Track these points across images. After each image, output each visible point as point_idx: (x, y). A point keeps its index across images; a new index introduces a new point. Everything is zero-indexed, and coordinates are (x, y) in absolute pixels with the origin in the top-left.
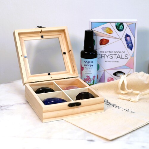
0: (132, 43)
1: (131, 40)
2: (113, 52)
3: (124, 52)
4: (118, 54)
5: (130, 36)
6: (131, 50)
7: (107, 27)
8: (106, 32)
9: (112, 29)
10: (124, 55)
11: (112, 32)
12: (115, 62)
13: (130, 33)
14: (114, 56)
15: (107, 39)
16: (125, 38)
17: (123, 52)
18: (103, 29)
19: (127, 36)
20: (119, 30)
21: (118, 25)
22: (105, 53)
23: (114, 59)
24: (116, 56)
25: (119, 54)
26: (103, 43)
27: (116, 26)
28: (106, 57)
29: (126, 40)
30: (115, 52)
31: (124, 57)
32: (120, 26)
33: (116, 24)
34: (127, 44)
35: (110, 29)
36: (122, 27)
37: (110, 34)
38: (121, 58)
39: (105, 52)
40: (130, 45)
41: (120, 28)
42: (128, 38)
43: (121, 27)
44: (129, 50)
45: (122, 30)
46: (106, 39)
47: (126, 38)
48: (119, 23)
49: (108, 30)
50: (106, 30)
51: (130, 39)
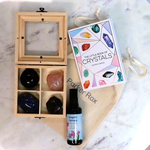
0: (111, 41)
1: (109, 39)
2: (97, 54)
3: (106, 52)
4: (101, 55)
5: (107, 35)
6: (112, 48)
7: (84, 33)
8: (85, 37)
9: (89, 33)
10: (107, 54)
11: (90, 36)
12: (101, 63)
14: (98, 58)
15: (88, 43)
16: (103, 38)
17: (105, 52)
18: (81, 35)
19: (105, 35)
20: (96, 32)
21: (93, 28)
22: (89, 58)
23: (99, 62)
24: (101, 57)
25: (103, 55)
26: (86, 48)
27: (93, 29)
28: (91, 61)
29: (105, 40)
30: (98, 54)
31: (107, 57)
32: (96, 28)
33: (92, 27)
34: (107, 43)
35: (88, 33)
36: (98, 28)
37: (89, 38)
38: (105, 58)
39: (89, 56)
40: (110, 43)
41: (96, 30)
42: (106, 37)
43: (97, 29)
44: (110, 48)
45: (99, 31)
46: (87, 44)
47: (104, 38)
48: (94, 26)
49: (87, 35)
50: (85, 35)
51: (109, 37)
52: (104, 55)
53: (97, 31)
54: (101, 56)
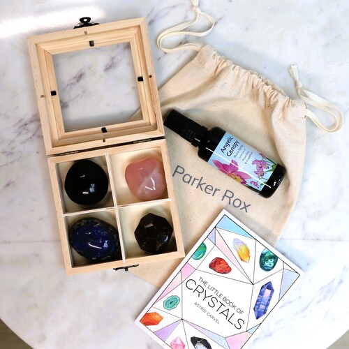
0: (267, 305)
1: (269, 300)
2: (222, 297)
3: (241, 312)
4: (228, 306)
5: (273, 291)
6: (257, 318)
7: (245, 244)
8: (238, 251)
9: (252, 254)
10: (237, 316)
11: (247, 260)
12: (213, 317)
13: (276, 286)
14: (218, 305)
15: (231, 265)
16: (263, 287)
17: (239, 310)
18: (236, 241)
19: (269, 286)
20: (262, 265)
21: (267, 255)
22: (205, 288)
23: (213, 311)
24: (223, 308)
25: (231, 309)
26: (217, 267)
27: (262, 256)
28: (202, 295)
29: (261, 293)
30: (225, 299)
31: (234, 320)
32: (269, 260)
33: (265, 252)
34: (257, 301)
35: (248, 252)
36: (272, 264)
37: (242, 260)
38: (228, 318)
39: (207, 285)
40: (262, 307)
41: (266, 264)
42: (268, 292)
43: (270, 263)
44: (253, 314)
45: (269, 270)
46: (227, 264)
47: (263, 289)
48: (271, 254)
49: (244, 251)
50: (240, 248)
51: (271, 297)
52: (232, 311)
53: (266, 267)
54: (225, 307)
